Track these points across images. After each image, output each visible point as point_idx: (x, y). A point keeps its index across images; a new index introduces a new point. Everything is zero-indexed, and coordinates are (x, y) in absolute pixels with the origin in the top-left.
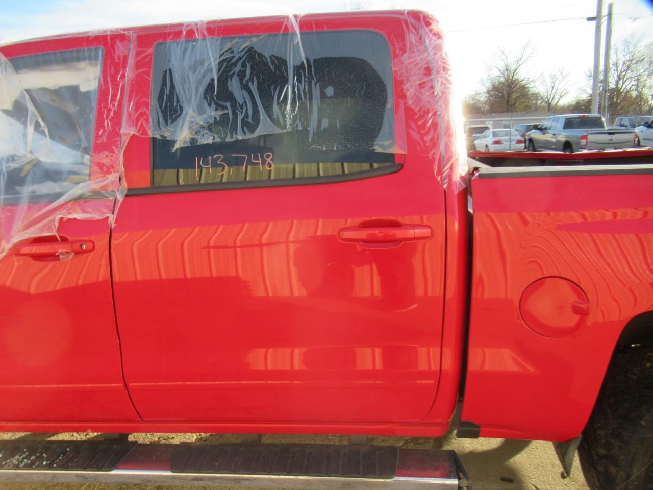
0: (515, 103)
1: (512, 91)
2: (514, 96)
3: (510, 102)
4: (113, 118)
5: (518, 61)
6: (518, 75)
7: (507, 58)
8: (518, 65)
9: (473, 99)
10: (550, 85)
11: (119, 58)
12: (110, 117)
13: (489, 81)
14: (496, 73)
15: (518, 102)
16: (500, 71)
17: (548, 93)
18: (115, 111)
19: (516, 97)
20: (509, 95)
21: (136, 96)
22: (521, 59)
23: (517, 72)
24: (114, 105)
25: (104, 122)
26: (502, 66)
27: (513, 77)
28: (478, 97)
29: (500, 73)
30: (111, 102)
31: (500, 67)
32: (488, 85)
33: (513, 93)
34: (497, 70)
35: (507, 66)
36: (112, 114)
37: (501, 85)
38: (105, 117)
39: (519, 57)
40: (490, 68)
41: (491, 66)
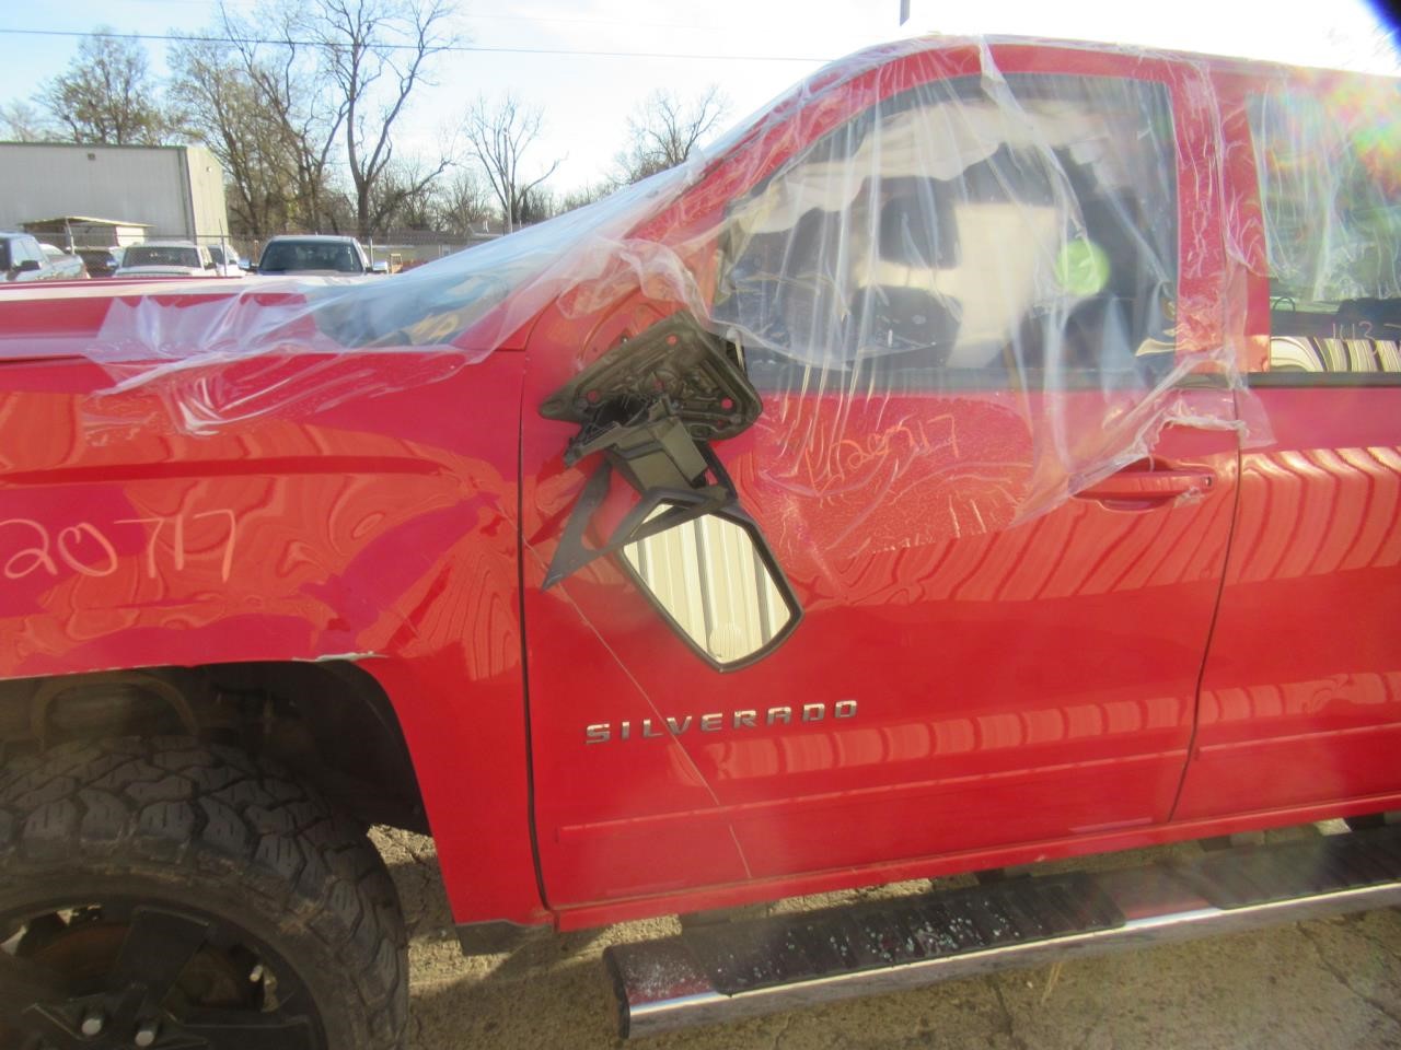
4: (1206, 231)
7: (673, 117)
11: (1196, 111)
12: (1203, 229)
18: (1208, 217)
21: (1237, 196)
24: (1205, 204)
25: (1194, 238)
26: (664, 134)
30: (1200, 199)
35: (673, 134)
36: (1204, 224)
38: (1194, 228)
39: (697, 119)
40: (640, 133)
41: (644, 130)
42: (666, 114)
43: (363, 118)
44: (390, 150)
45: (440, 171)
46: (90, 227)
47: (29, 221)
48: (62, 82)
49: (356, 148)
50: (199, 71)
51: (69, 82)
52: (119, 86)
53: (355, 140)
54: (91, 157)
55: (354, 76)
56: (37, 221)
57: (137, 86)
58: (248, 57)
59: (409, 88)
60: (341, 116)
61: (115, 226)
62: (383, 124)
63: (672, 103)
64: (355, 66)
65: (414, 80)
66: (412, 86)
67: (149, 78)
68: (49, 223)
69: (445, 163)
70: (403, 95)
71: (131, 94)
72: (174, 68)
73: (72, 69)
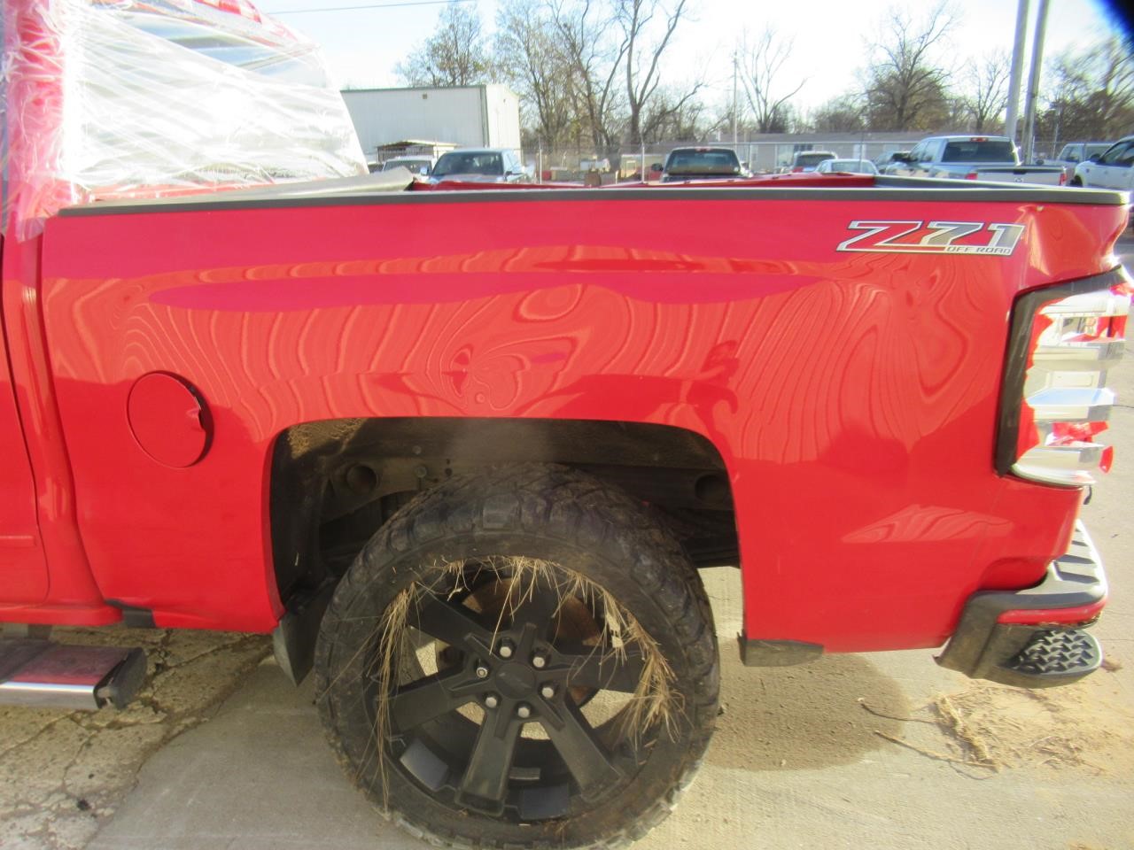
0: (914, 114)
1: (911, 92)
2: (915, 100)
3: (905, 113)
5: (923, 37)
6: (923, 62)
7: (904, 30)
8: (923, 45)
9: (842, 105)
10: (985, 84)
13: (871, 72)
14: (883, 57)
15: (921, 112)
16: (890, 54)
17: (980, 97)
19: (918, 104)
20: (904, 99)
22: (928, 34)
23: (920, 56)
26: (895, 48)
27: (913, 66)
28: (850, 101)
29: (891, 59)
31: (891, 48)
32: (869, 81)
33: (912, 95)
34: (886, 52)
35: (903, 46)
37: (893, 81)
39: (926, 30)
40: (872, 48)
41: (875, 45)
42: (898, 28)
43: (640, 53)
44: (658, 78)
45: (693, 93)
46: (422, 148)
47: (381, 145)
48: (430, 43)
49: (633, 78)
50: (516, 26)
51: (434, 42)
52: (461, 43)
53: (632, 72)
54: (425, 96)
55: (635, 20)
56: (385, 144)
57: (475, 42)
58: (556, 12)
59: (674, 25)
60: (622, 53)
61: (432, 146)
62: (653, 56)
63: (904, 19)
64: (636, 12)
65: (679, 19)
66: (677, 24)
67: (483, 36)
68: (393, 145)
69: (698, 86)
70: (670, 32)
71: (471, 48)
72: (500, 25)
73: (437, 33)
